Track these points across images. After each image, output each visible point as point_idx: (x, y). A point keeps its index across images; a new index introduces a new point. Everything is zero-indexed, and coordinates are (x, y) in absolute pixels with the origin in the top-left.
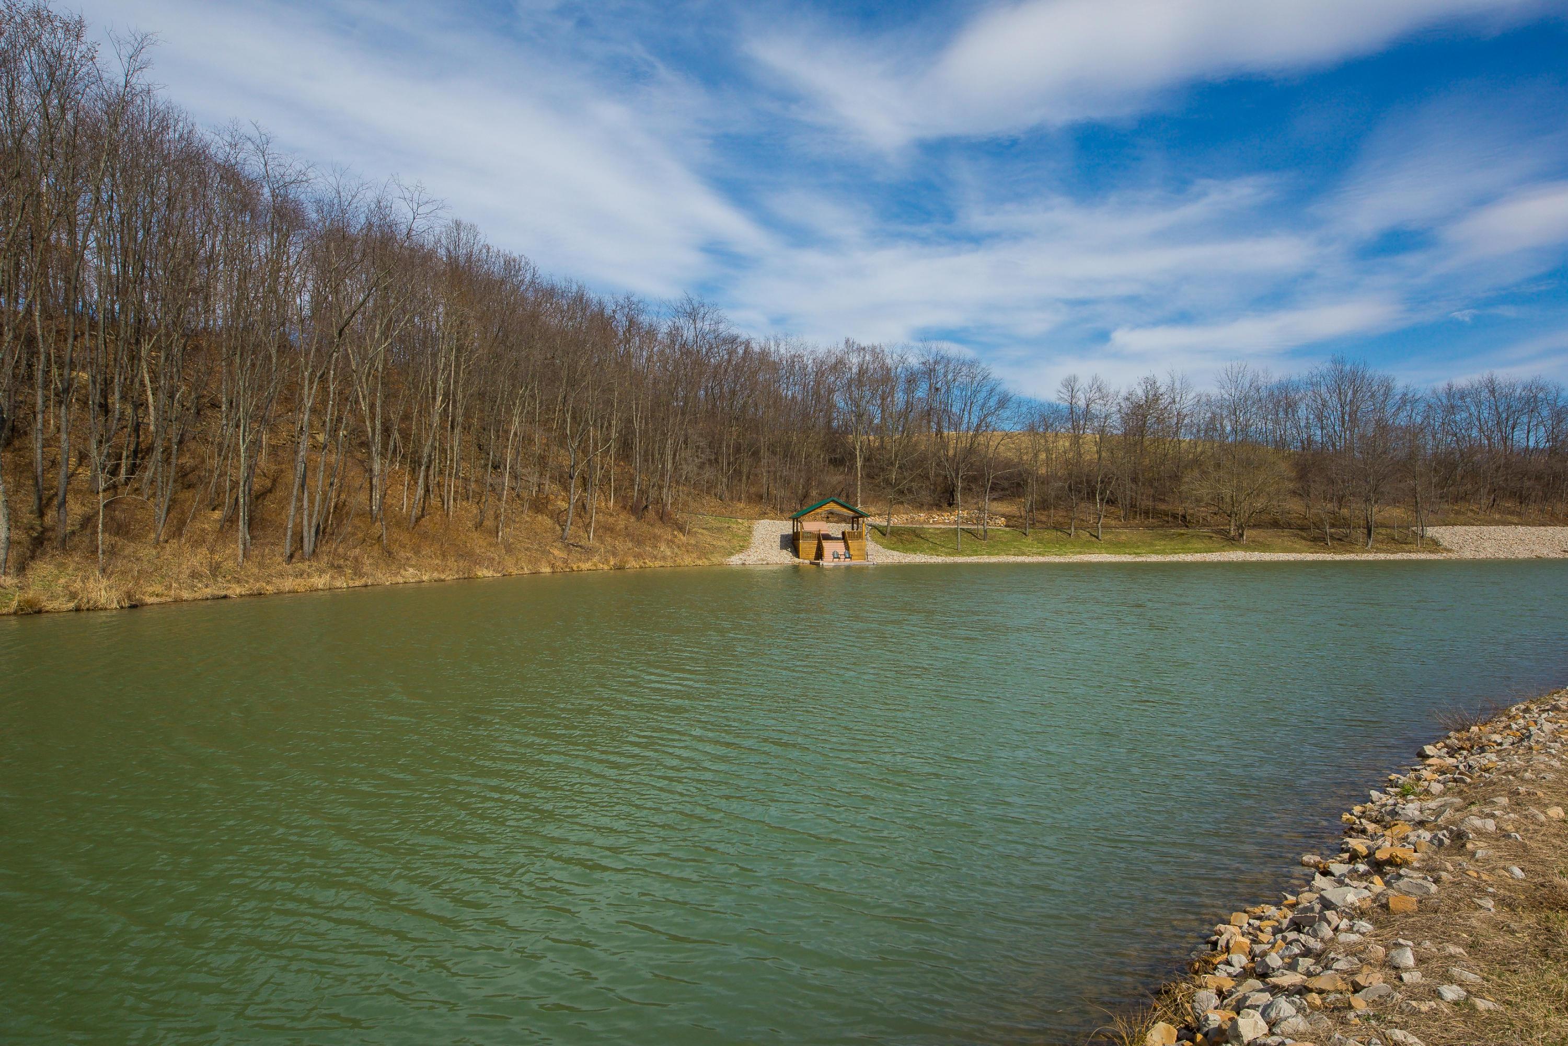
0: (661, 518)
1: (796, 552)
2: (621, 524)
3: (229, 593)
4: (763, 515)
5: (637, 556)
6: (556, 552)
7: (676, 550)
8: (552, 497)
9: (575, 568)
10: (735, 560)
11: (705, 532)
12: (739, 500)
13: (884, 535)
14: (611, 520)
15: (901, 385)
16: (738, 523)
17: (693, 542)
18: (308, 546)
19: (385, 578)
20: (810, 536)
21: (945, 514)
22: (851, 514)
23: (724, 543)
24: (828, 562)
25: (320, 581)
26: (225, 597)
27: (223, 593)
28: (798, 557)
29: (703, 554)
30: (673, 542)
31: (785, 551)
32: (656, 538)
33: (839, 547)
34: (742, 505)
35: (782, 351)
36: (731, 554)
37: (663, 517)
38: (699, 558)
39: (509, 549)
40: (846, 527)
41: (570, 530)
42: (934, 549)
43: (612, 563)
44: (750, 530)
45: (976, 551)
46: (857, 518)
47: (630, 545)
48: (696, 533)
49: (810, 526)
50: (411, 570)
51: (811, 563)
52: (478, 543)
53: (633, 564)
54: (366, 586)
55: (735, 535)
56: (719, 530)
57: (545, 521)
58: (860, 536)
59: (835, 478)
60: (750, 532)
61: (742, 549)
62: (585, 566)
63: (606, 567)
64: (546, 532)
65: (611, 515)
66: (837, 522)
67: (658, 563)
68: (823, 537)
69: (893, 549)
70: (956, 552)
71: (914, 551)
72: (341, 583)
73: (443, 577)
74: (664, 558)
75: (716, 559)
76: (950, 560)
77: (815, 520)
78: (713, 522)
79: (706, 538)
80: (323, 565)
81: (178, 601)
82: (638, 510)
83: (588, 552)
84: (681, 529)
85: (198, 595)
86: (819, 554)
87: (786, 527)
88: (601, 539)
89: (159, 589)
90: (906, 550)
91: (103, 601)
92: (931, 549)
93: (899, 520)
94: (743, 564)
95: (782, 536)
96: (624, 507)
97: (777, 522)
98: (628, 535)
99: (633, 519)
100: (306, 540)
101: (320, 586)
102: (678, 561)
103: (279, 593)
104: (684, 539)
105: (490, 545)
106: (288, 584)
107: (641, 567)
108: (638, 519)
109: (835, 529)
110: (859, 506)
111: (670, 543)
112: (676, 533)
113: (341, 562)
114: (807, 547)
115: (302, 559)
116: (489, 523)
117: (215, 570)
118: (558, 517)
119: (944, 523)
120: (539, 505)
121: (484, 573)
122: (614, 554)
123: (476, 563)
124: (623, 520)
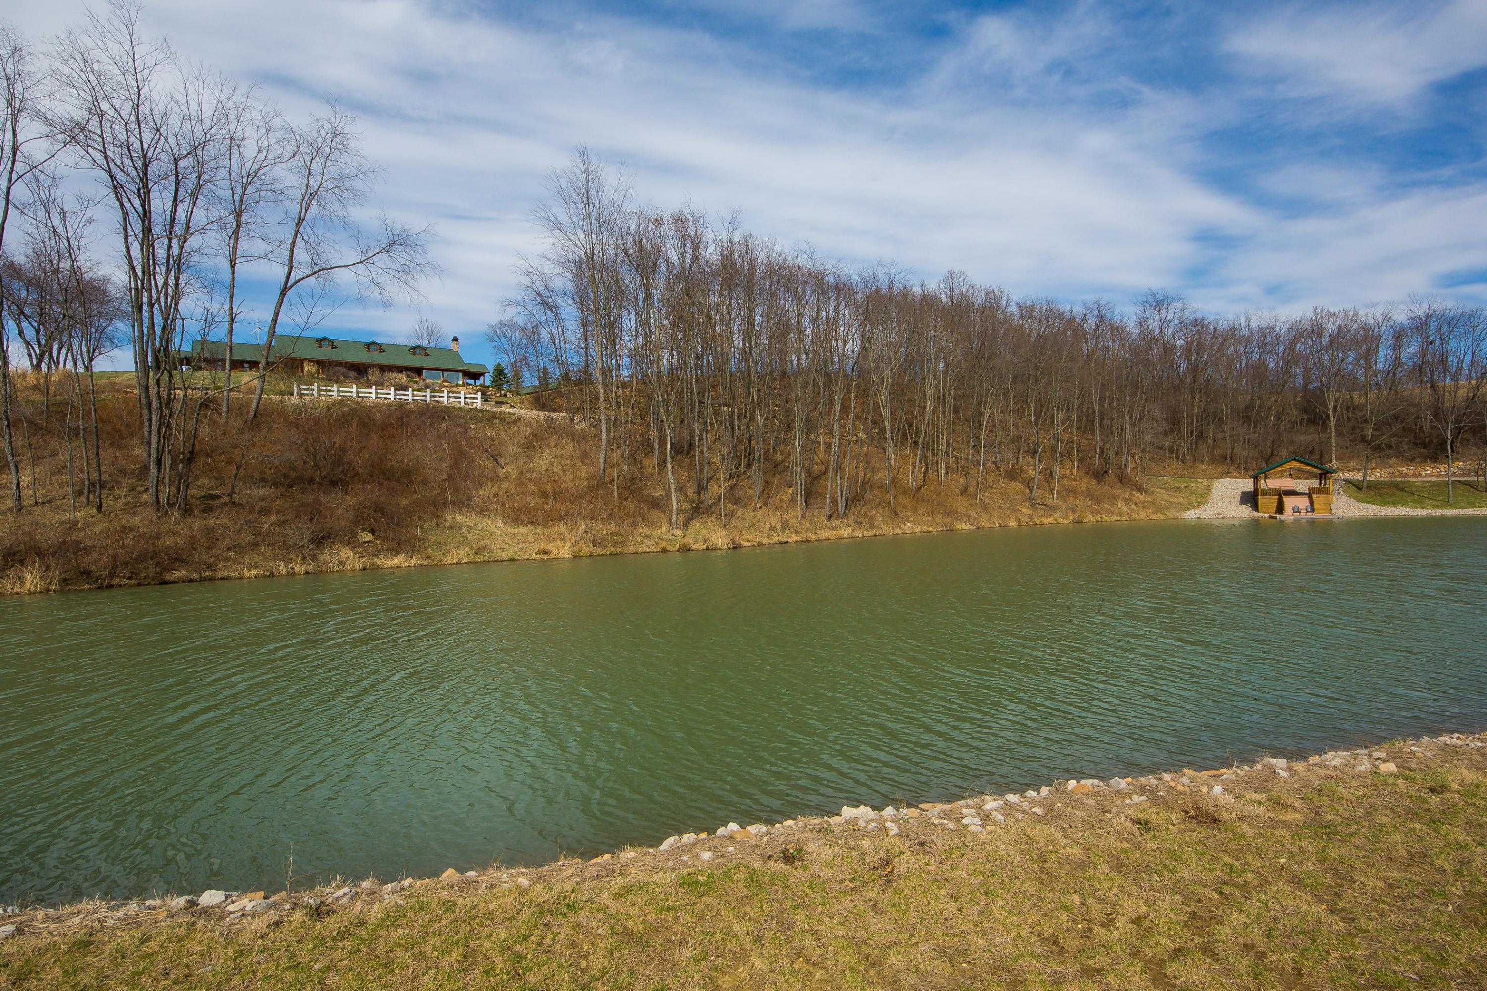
0: (1121, 481)
1: (1256, 507)
2: (1083, 486)
3: (789, 540)
4: (1226, 474)
5: (1095, 512)
6: (1024, 510)
7: (1133, 507)
8: (1025, 467)
9: (1038, 522)
10: (1191, 515)
11: (1162, 491)
12: (1202, 462)
13: (1360, 489)
14: (1074, 483)
16: (1197, 482)
17: (1149, 499)
18: (841, 510)
19: (890, 530)
20: (1266, 493)
21: (1442, 467)
22: (1318, 471)
23: (1181, 500)
24: (1288, 516)
25: (845, 533)
26: (787, 542)
27: (785, 540)
28: (1257, 510)
29: (1159, 509)
30: (1130, 500)
31: (1244, 506)
32: (1114, 497)
33: (1303, 502)
34: (1204, 467)
36: (1189, 509)
37: (1122, 480)
38: (1155, 513)
39: (985, 508)
40: (1314, 483)
41: (1037, 493)
42: (1420, 502)
43: (1071, 518)
44: (1209, 488)
45: (1473, 503)
46: (1325, 474)
47: (1089, 503)
48: (1153, 492)
49: (1274, 483)
50: (909, 524)
51: (1271, 517)
52: (961, 504)
53: (1090, 518)
54: (875, 536)
55: (1192, 493)
56: (1178, 489)
57: (1018, 486)
58: (1327, 491)
59: (1306, 438)
60: (1209, 490)
61: (1199, 504)
62: (1046, 521)
63: (1065, 521)
64: (1017, 494)
65: (1075, 480)
66: (1306, 479)
67: (1116, 518)
68: (1282, 494)
69: (1369, 503)
70: (1448, 505)
71: (1395, 504)
72: (858, 534)
73: (930, 529)
74: (1120, 514)
75: (1171, 514)
76: (1437, 512)
77: (1282, 477)
78: (1171, 482)
79: (1162, 496)
80: (850, 521)
81: (761, 544)
82: (1100, 475)
83: (1052, 509)
84: (1139, 489)
85: (772, 541)
86: (1280, 509)
87: (1247, 485)
88: (1064, 500)
89: (750, 537)
90: (1384, 504)
91: (719, 544)
92: (1414, 501)
93: (1378, 475)
94: (1198, 518)
95: (1243, 493)
96: (1087, 473)
97: (1239, 480)
98: (1088, 495)
99: (1094, 482)
100: (840, 505)
101: (845, 536)
102: (1134, 516)
103: (819, 540)
104: (1141, 497)
105: (971, 505)
106: (825, 534)
107: (1098, 521)
108: (1099, 482)
109: (1301, 485)
110: (1334, 462)
111: (1127, 501)
112: (1134, 492)
113: (862, 519)
114: (1268, 503)
115: (838, 518)
116: (971, 489)
117: (784, 525)
118: (1028, 483)
119: (1439, 475)
120: (1012, 475)
121: (963, 526)
122: (1074, 511)
123: (957, 519)
124: (1085, 483)
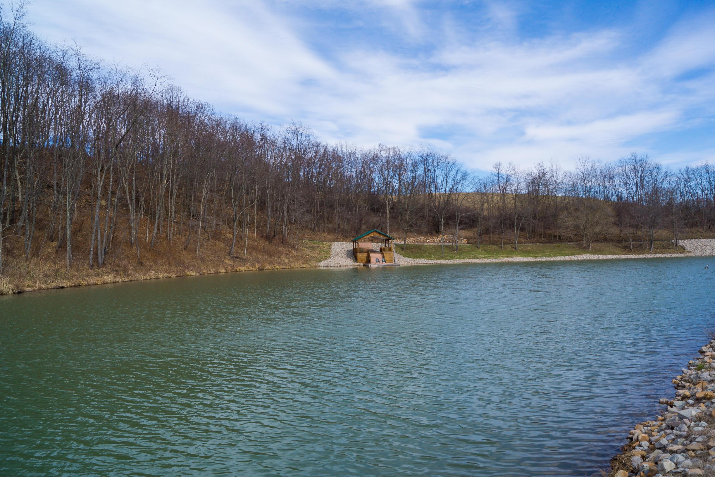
0: (282, 242)
1: (355, 259)
2: (261, 246)
3: (64, 285)
4: (337, 240)
5: (270, 263)
6: (227, 261)
7: (291, 259)
8: (223, 232)
9: (238, 270)
10: (323, 264)
11: (306, 249)
12: (324, 231)
13: (403, 249)
14: (256, 243)
15: (410, 168)
16: (323, 244)
17: (299, 254)
18: (100, 260)
19: (141, 277)
20: (362, 250)
21: (435, 237)
22: (385, 238)
23: (316, 255)
24: (373, 264)
25: (109, 278)
26: (63, 287)
27: (61, 285)
28: (357, 262)
29: (306, 261)
30: (289, 255)
31: (349, 259)
32: (280, 253)
33: (379, 256)
34: (325, 234)
35: (344, 150)
36: (321, 261)
37: (283, 242)
38: (304, 264)
39: (203, 260)
40: (382, 245)
41: (234, 249)
42: (430, 257)
43: (257, 267)
44: (330, 248)
45: (452, 257)
46: (389, 240)
47: (266, 257)
48: (301, 250)
49: (362, 245)
50: (153, 272)
51: (364, 265)
52: (186, 257)
53: (268, 267)
54: (131, 281)
55: (322, 251)
56: (314, 248)
57: (220, 244)
58: (390, 250)
59: (374, 219)
60: (330, 249)
61: (326, 258)
62: (243, 269)
63: (254, 269)
64: (221, 250)
65: (255, 241)
66: (377, 243)
67: (282, 267)
68: (369, 251)
69: (408, 257)
70: (442, 258)
71: (419, 258)
72: (118, 279)
73: (170, 275)
74: (285, 264)
75: (313, 264)
76: (438, 262)
77: (365, 242)
78: (310, 243)
79: (306, 252)
80: (109, 270)
81: (40, 289)
82: (269, 238)
83: (244, 261)
84: (293, 247)
85: (49, 286)
86: (368, 260)
87: (350, 246)
88: (250, 253)
89: (30, 283)
90: (414, 257)
91: (5, 290)
92: (427, 256)
93: (409, 241)
94: (327, 266)
95: (348, 251)
96: (262, 237)
97: (345, 243)
98: (265, 251)
99: (267, 243)
100: (100, 257)
101: (108, 281)
102: (293, 265)
103: (89, 285)
104: (295, 253)
105: (193, 258)
106: (93, 280)
107: (273, 269)
108: (270, 243)
109: (376, 246)
110: (388, 234)
111: (287, 255)
112: (290, 250)
113: (118, 268)
114: (361, 256)
115: (98, 267)
116: (191, 246)
117: (56, 272)
118: (228, 242)
119: (434, 242)
120: (216, 236)
121: (191, 273)
122: (258, 262)
123: (186, 268)
124: (262, 244)
